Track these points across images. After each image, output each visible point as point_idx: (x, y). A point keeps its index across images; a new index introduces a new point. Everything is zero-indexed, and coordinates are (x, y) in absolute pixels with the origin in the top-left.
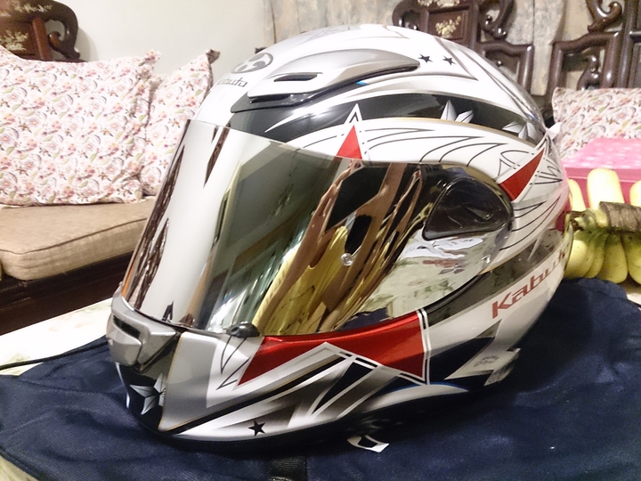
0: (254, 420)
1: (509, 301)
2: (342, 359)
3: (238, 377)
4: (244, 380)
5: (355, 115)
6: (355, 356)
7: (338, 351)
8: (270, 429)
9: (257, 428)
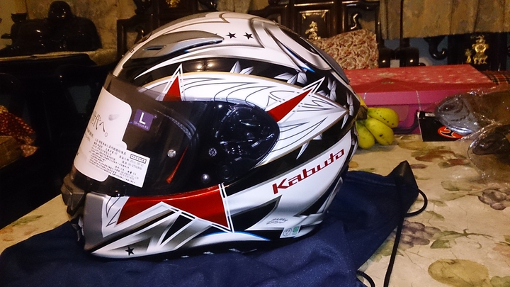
0: (128, 246)
1: (286, 184)
2: (173, 213)
3: (116, 219)
4: (120, 221)
5: (179, 70)
6: (181, 211)
7: (170, 208)
8: (137, 253)
9: (130, 251)
